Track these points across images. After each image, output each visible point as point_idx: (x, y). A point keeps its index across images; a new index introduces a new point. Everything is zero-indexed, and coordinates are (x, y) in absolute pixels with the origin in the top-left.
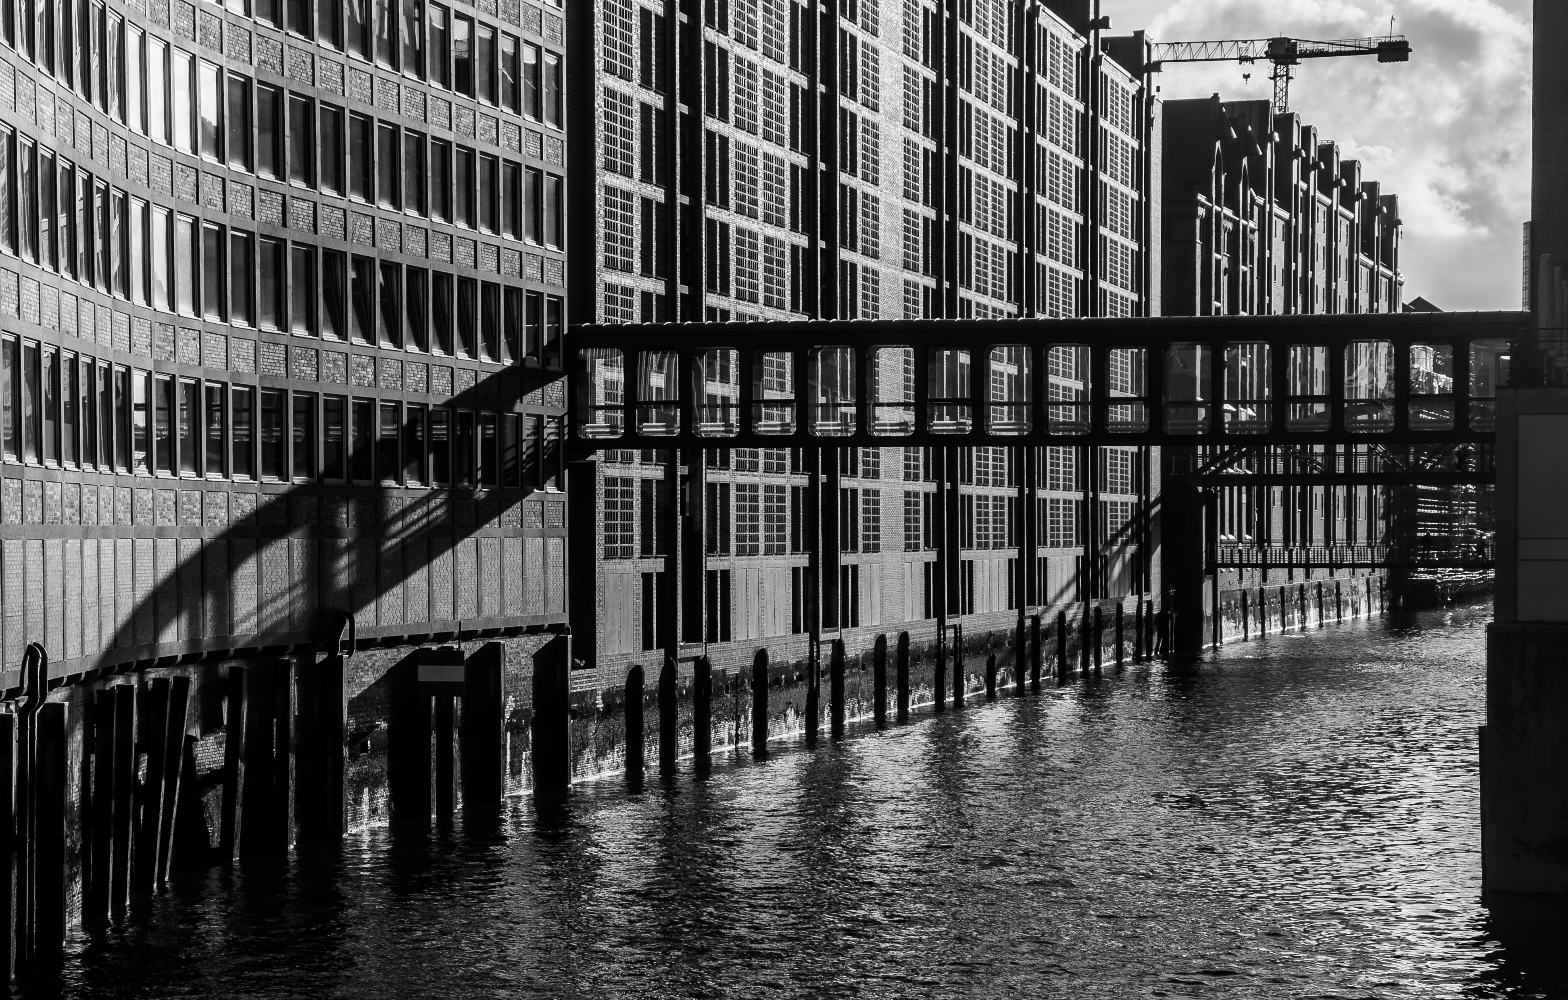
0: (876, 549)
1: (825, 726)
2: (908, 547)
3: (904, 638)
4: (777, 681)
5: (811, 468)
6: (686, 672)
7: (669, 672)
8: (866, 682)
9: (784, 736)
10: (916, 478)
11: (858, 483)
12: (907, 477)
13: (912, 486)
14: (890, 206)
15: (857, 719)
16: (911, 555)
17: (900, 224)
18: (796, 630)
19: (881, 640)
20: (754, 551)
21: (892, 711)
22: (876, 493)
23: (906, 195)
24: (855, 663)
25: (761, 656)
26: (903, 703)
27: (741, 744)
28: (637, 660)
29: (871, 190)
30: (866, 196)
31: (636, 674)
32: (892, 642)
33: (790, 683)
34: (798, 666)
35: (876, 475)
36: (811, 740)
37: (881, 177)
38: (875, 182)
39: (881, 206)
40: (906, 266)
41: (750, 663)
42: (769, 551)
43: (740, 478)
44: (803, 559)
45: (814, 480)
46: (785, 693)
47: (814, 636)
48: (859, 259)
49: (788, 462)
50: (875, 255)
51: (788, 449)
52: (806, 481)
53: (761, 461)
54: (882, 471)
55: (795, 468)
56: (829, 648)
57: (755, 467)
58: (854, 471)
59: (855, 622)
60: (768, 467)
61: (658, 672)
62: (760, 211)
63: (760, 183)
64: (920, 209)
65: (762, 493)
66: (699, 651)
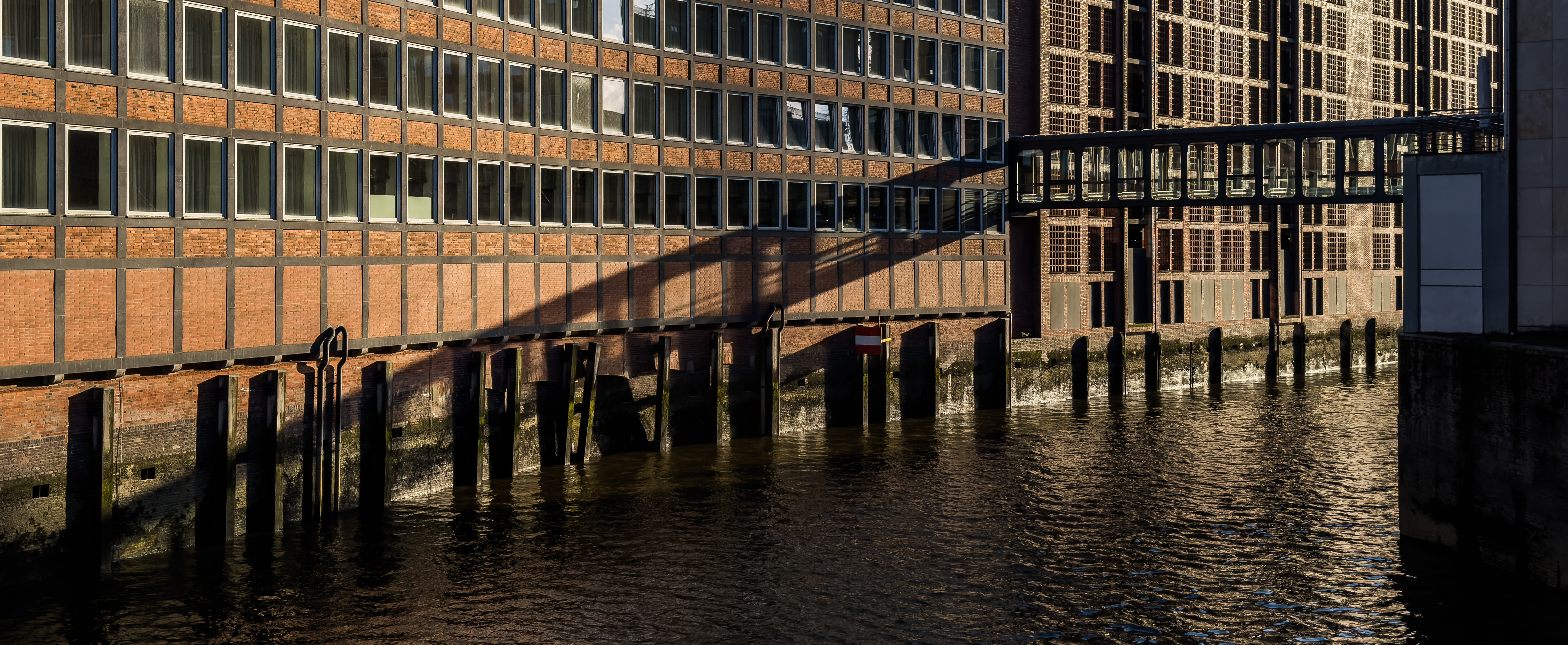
0: (1343, 268)
2: (1376, 268)
3: (1371, 321)
4: (1237, 347)
6: (1135, 342)
7: (1117, 341)
9: (1244, 380)
10: (1386, 225)
11: (1323, 229)
12: (1376, 225)
13: (1381, 230)
14: (1357, 63)
15: (1321, 371)
16: (1381, 272)
17: (1369, 72)
18: (1256, 315)
19: (1347, 322)
20: (1210, 269)
22: (1344, 235)
23: (1376, 55)
25: (1215, 332)
27: (1197, 386)
28: (1083, 334)
29: (1337, 53)
30: (1331, 56)
33: (1248, 347)
35: (1343, 223)
37: (1349, 45)
38: (1343, 48)
40: (1375, 97)
42: (1225, 269)
43: (1194, 226)
44: (1265, 275)
45: (1274, 227)
46: (1242, 355)
47: (1274, 322)
48: (1324, 95)
49: (1246, 217)
50: (1342, 92)
51: (1246, 209)
52: (1265, 227)
53: (1217, 217)
54: (1349, 219)
55: (1254, 219)
56: (1291, 329)
57: (1211, 219)
58: (1319, 221)
59: (1320, 312)
60: (1224, 220)
61: (1106, 340)
62: (1216, 67)
63: (1216, 50)
64: (1391, 63)
65: (1217, 235)
66: (1149, 328)
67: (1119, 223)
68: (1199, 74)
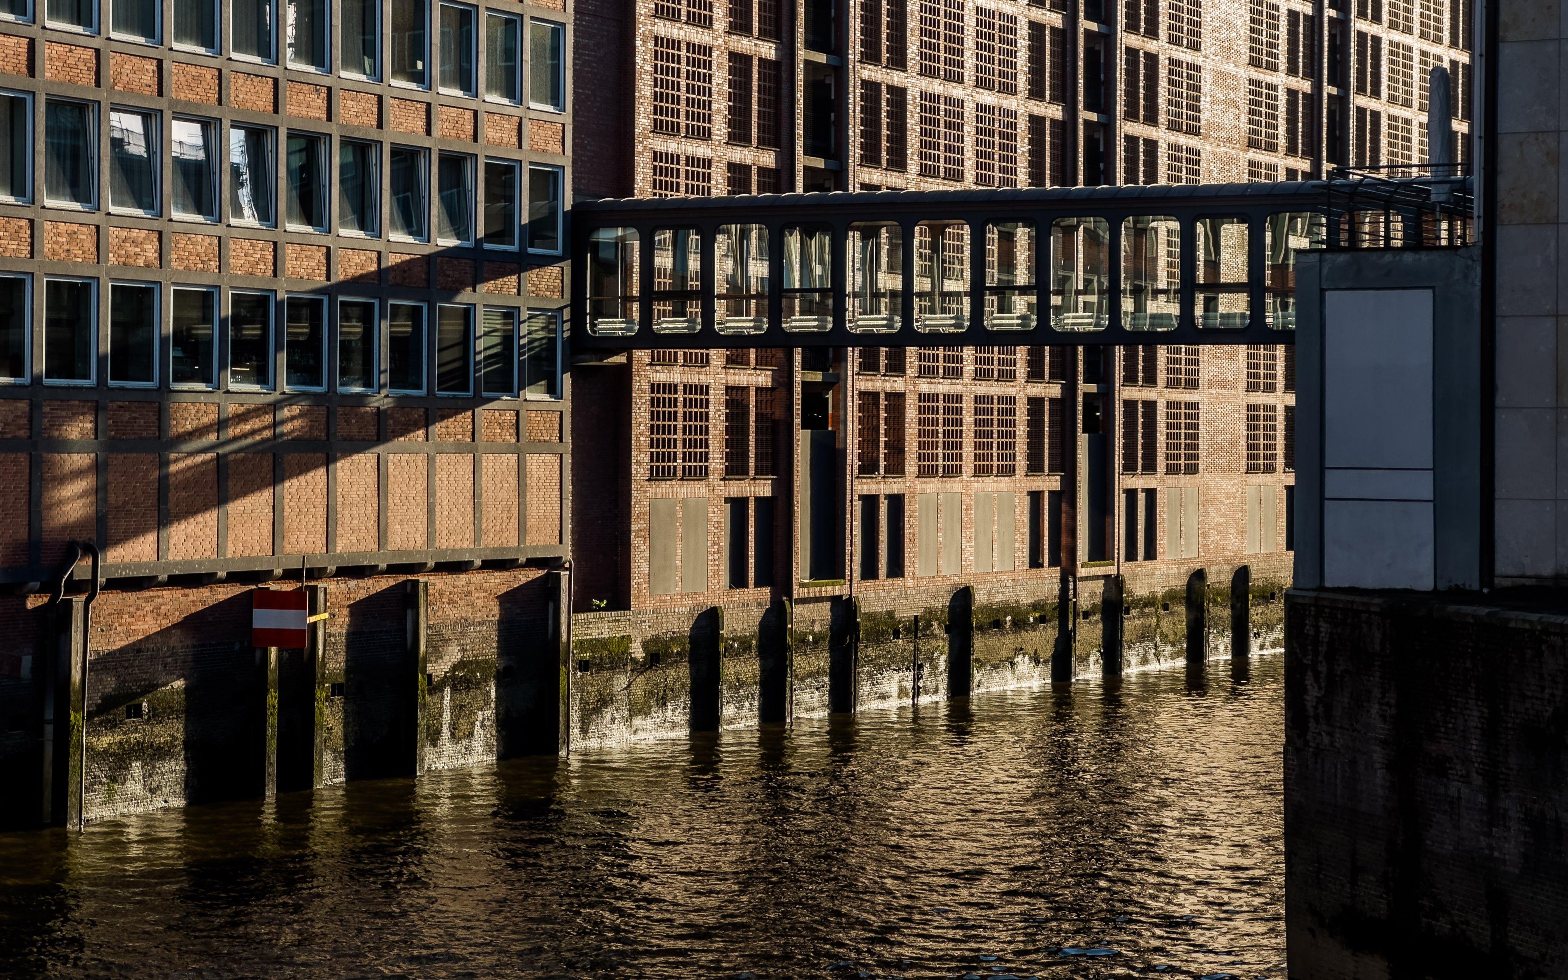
0: (1192, 470)
1: (1089, 674)
2: (1251, 469)
3: (1242, 574)
4: (996, 622)
6: (811, 615)
7: (776, 614)
8: (1171, 623)
9: (1009, 687)
10: (1270, 388)
11: (1161, 394)
12: (1251, 387)
13: (1260, 398)
14: (1221, 77)
15: (1153, 667)
16: (1259, 479)
17: (1242, 96)
18: (1035, 562)
19: (1199, 576)
20: (953, 472)
22: (1195, 406)
23: (1255, 63)
24: (1148, 600)
25: (964, 593)
26: (1239, 648)
27: (923, 699)
29: (1185, 55)
30: (1175, 61)
31: (710, 617)
32: (1219, 578)
33: (1020, 624)
34: (1035, 605)
35: (1193, 384)
37: (1206, 41)
38: (1195, 47)
39: (1206, 75)
40: (1253, 144)
41: (943, 602)
42: (981, 471)
43: (925, 386)
44: (1050, 483)
45: (1070, 390)
46: (1010, 640)
47: (1068, 574)
48: (1162, 135)
49: (1022, 370)
50: (1194, 131)
51: (1021, 353)
52: (1055, 390)
53: (969, 368)
54: (1204, 377)
55: (1035, 374)
56: (1099, 587)
57: (955, 373)
58: (1151, 380)
59: (1151, 554)
60: (981, 375)
61: (757, 614)
62: (969, 74)
63: (969, 42)
64: (1281, 79)
65: (968, 405)
66: (839, 589)
67: (784, 379)
68: (936, 87)
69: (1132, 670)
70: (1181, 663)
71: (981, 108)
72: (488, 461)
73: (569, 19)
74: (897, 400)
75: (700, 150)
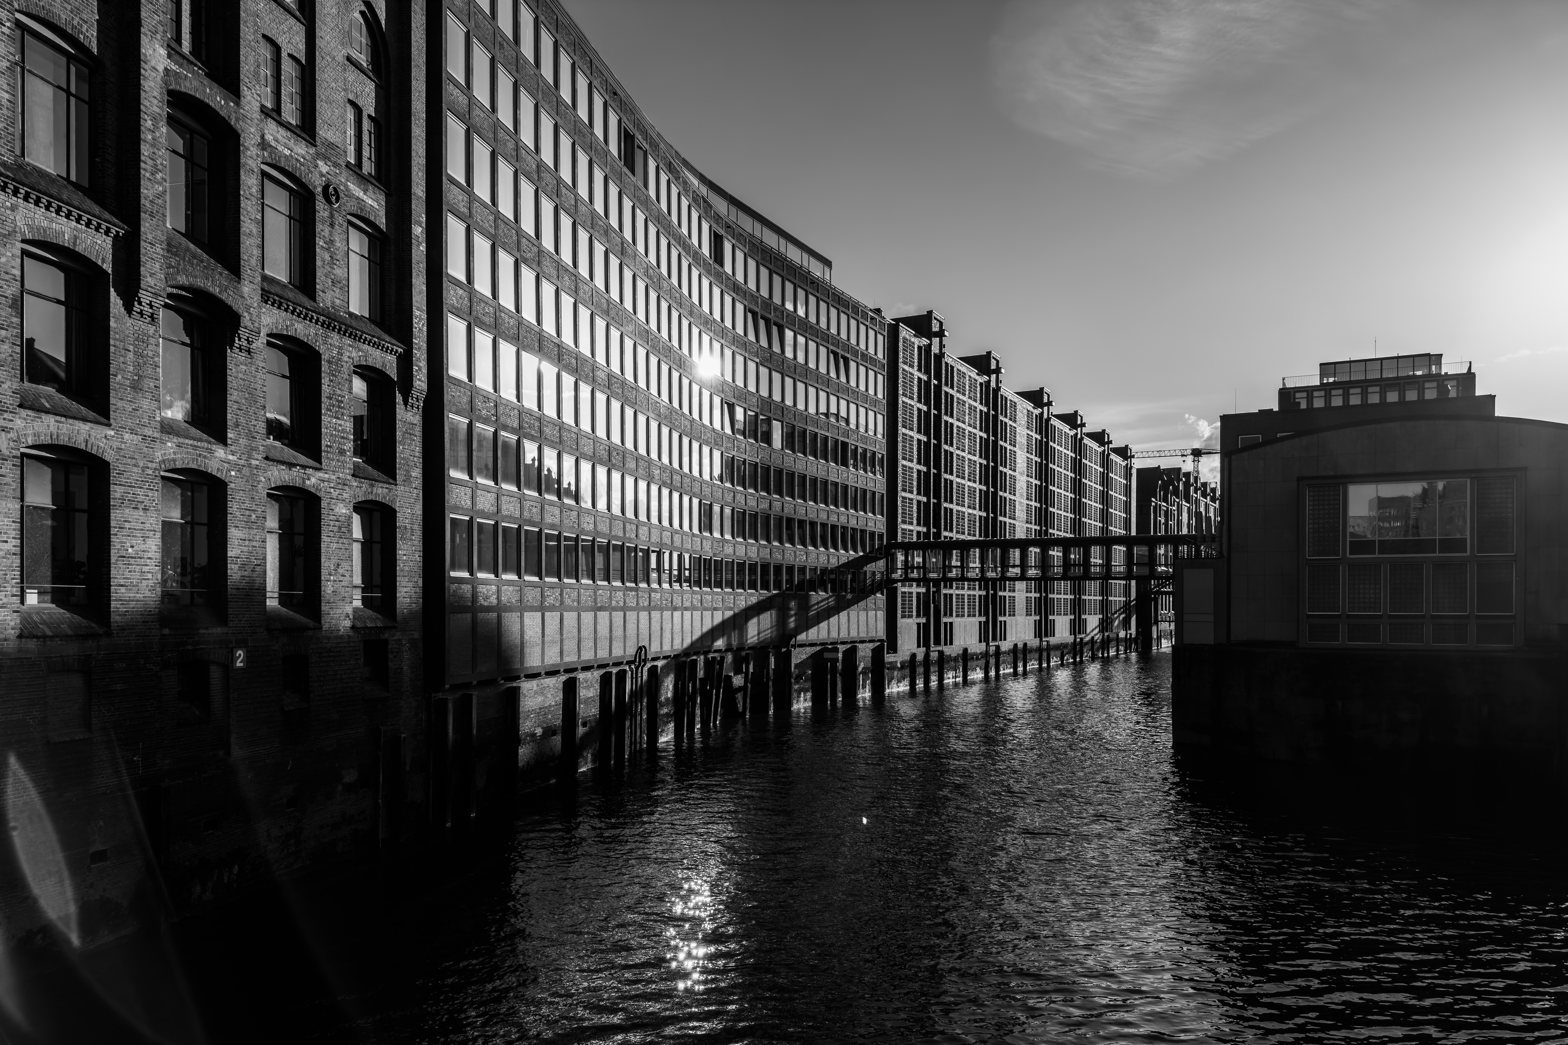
0: (1014, 615)
1: (992, 673)
2: (1027, 615)
3: (1025, 645)
4: (973, 658)
5: (986, 588)
6: (934, 656)
7: (927, 655)
8: (1010, 658)
9: (975, 676)
10: (1031, 592)
11: (1007, 594)
12: (1027, 592)
13: (1029, 595)
14: (1020, 503)
15: (1006, 671)
16: (1028, 617)
17: (1025, 508)
18: (980, 641)
19: (1016, 645)
20: (963, 616)
21: (1020, 669)
22: (1014, 597)
23: (1027, 499)
24: (1005, 653)
25: (966, 650)
26: (1025, 666)
27: (957, 679)
28: (914, 651)
29: (1013, 497)
30: (1010, 499)
31: (914, 656)
32: (1020, 645)
33: (977, 659)
34: (981, 653)
35: (1014, 591)
36: (987, 678)
37: (1017, 493)
38: (1014, 495)
39: (1017, 503)
40: (1027, 522)
41: (961, 652)
42: (969, 616)
43: (957, 592)
44: (983, 619)
45: (988, 593)
46: (975, 663)
47: (988, 644)
48: (1007, 520)
49: (977, 587)
50: (1014, 519)
51: (977, 583)
52: (984, 593)
53: (966, 587)
54: (1016, 589)
55: (980, 589)
56: (994, 648)
57: (963, 588)
58: (1005, 590)
59: (1005, 639)
60: (969, 589)
61: (923, 655)
62: (966, 504)
63: (966, 495)
64: (1033, 503)
65: (966, 597)
66: (940, 648)
67: (928, 590)
68: (960, 508)
69: (1001, 672)
70: (1012, 670)
71: (969, 514)
72: (870, 613)
73: (884, 492)
74: (951, 595)
75: (911, 528)
